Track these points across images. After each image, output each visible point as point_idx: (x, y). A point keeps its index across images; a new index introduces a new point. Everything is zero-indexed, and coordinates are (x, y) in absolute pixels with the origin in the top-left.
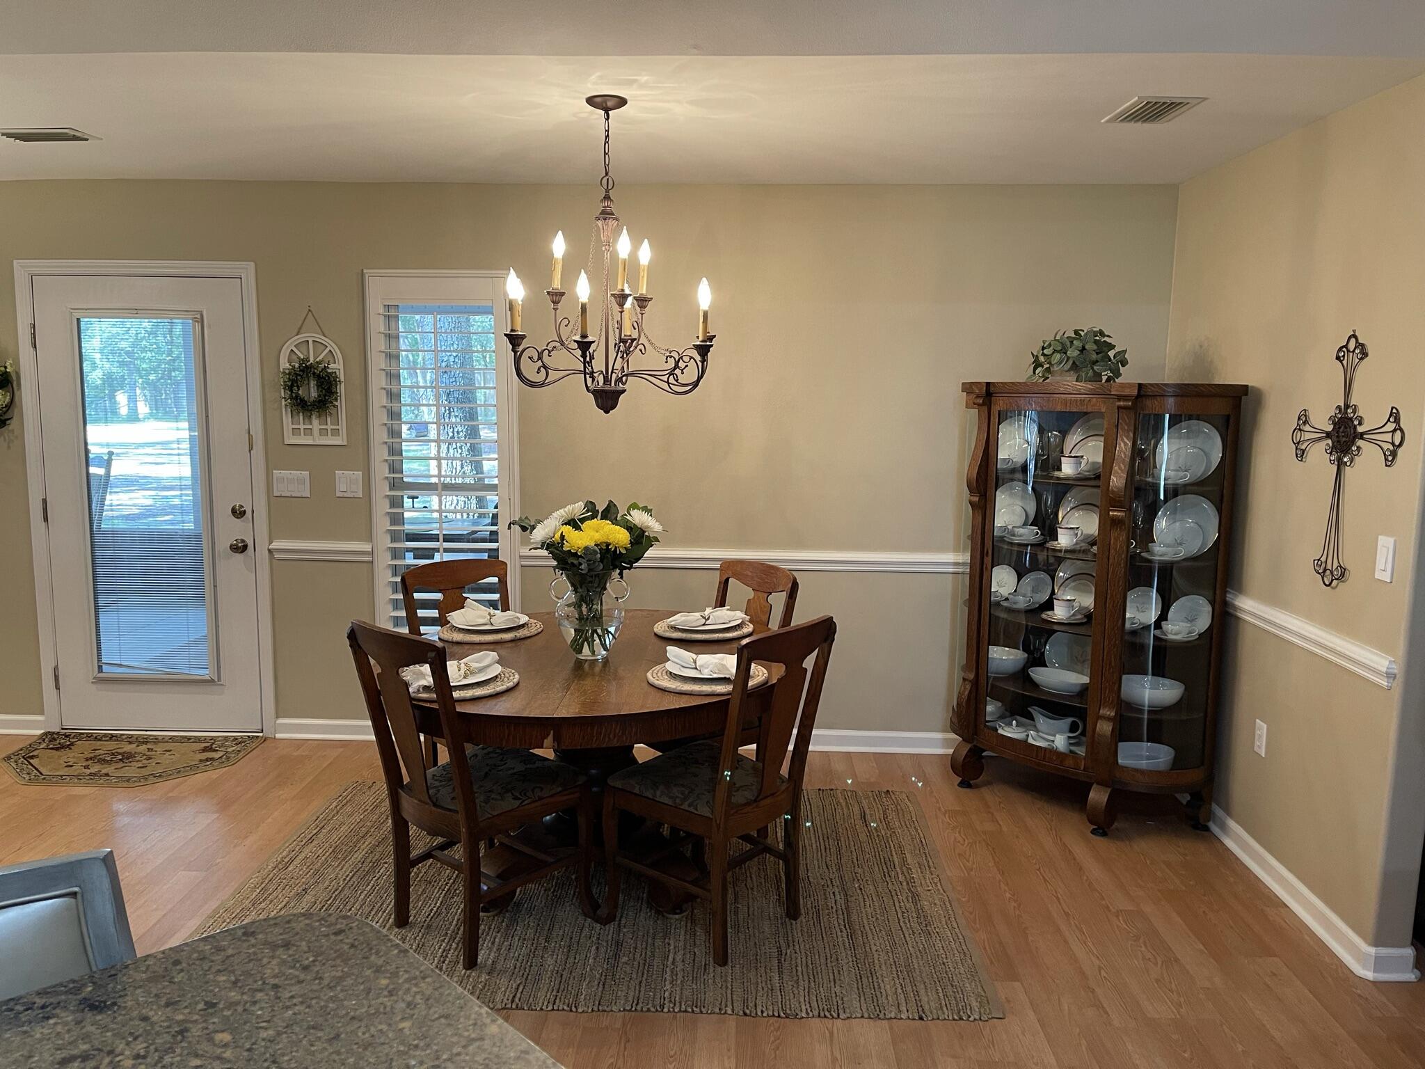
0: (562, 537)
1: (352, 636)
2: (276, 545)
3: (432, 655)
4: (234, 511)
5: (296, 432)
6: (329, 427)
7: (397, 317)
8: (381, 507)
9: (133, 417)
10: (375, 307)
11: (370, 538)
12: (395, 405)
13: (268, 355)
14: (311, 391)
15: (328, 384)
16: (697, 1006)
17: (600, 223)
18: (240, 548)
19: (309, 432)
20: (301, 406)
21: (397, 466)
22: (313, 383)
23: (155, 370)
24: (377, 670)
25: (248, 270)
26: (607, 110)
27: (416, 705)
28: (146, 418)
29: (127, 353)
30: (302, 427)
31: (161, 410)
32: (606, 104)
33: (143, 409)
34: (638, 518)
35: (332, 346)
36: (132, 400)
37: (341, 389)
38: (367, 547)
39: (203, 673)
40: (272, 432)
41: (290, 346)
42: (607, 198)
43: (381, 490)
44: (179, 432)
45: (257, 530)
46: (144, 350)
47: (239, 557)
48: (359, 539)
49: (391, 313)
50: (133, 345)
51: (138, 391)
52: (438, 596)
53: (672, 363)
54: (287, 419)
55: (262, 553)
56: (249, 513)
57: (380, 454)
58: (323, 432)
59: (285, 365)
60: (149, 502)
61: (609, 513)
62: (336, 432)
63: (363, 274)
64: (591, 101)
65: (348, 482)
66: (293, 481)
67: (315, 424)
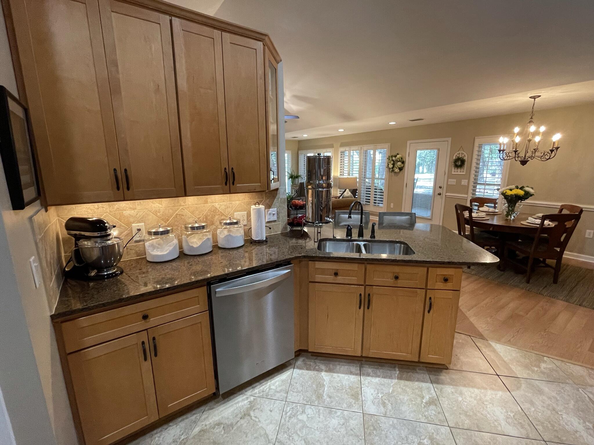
0: (506, 192)
1: (456, 206)
2: (447, 194)
3: (469, 209)
4: (440, 187)
5: (455, 171)
6: (462, 171)
7: (482, 147)
8: (471, 187)
9: (423, 173)
10: (476, 144)
11: (467, 193)
12: (478, 166)
13: (451, 155)
14: (459, 163)
15: (463, 162)
16: (515, 286)
17: (528, 124)
18: (440, 194)
19: (457, 172)
20: (457, 166)
21: (476, 179)
22: (460, 162)
23: (429, 161)
24: (459, 212)
25: (450, 139)
26: (535, 99)
27: (465, 219)
28: (426, 173)
29: (424, 157)
30: (456, 171)
31: (429, 171)
32: (534, 98)
33: (425, 171)
34: (527, 189)
35: (465, 153)
36: (423, 169)
37: (466, 163)
38: (466, 196)
39: (429, 218)
40: (450, 171)
41: (456, 154)
42: (532, 118)
43: (471, 184)
44: (432, 176)
45: (443, 191)
46: (428, 157)
47: (439, 196)
48: (464, 194)
49: (480, 146)
50: (425, 155)
51: (425, 166)
52: (478, 204)
53: (543, 154)
54: (453, 169)
55: (444, 196)
56: (442, 188)
57: (472, 176)
58: (460, 172)
59: (454, 158)
60: (424, 191)
61: (522, 188)
62: (463, 172)
63: (475, 138)
64: (530, 97)
65: (464, 182)
66: (453, 182)
67: (459, 170)
